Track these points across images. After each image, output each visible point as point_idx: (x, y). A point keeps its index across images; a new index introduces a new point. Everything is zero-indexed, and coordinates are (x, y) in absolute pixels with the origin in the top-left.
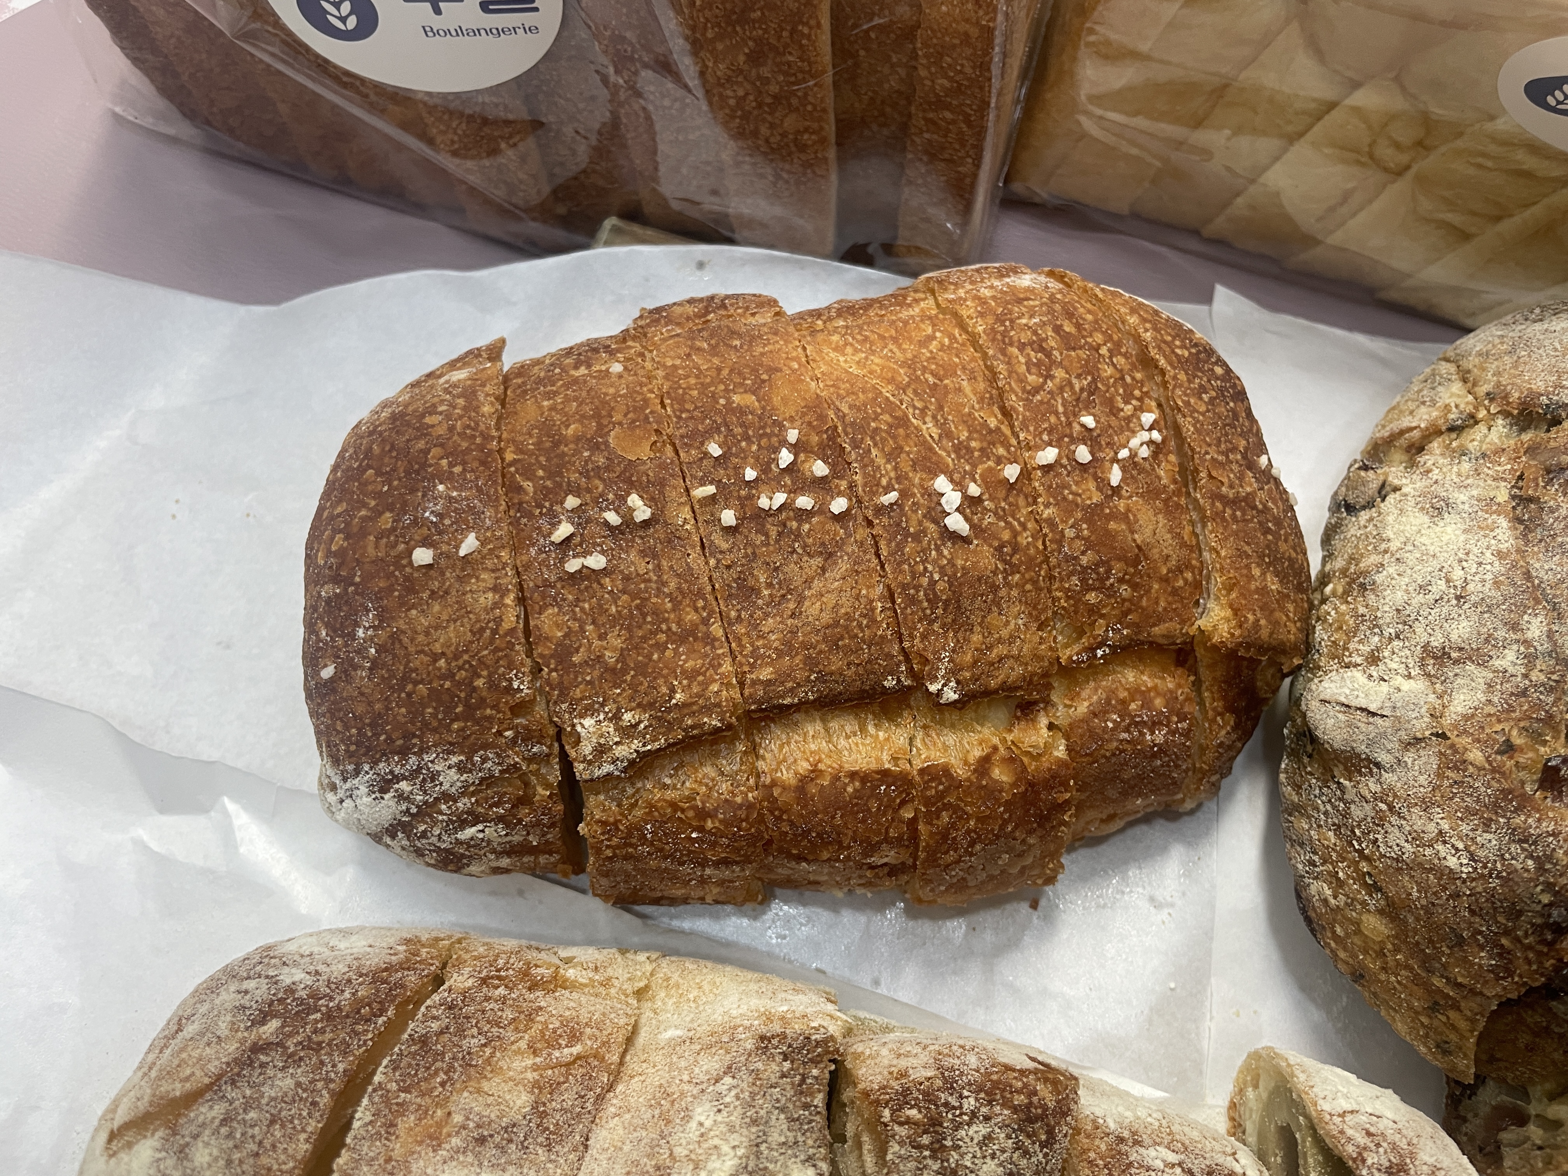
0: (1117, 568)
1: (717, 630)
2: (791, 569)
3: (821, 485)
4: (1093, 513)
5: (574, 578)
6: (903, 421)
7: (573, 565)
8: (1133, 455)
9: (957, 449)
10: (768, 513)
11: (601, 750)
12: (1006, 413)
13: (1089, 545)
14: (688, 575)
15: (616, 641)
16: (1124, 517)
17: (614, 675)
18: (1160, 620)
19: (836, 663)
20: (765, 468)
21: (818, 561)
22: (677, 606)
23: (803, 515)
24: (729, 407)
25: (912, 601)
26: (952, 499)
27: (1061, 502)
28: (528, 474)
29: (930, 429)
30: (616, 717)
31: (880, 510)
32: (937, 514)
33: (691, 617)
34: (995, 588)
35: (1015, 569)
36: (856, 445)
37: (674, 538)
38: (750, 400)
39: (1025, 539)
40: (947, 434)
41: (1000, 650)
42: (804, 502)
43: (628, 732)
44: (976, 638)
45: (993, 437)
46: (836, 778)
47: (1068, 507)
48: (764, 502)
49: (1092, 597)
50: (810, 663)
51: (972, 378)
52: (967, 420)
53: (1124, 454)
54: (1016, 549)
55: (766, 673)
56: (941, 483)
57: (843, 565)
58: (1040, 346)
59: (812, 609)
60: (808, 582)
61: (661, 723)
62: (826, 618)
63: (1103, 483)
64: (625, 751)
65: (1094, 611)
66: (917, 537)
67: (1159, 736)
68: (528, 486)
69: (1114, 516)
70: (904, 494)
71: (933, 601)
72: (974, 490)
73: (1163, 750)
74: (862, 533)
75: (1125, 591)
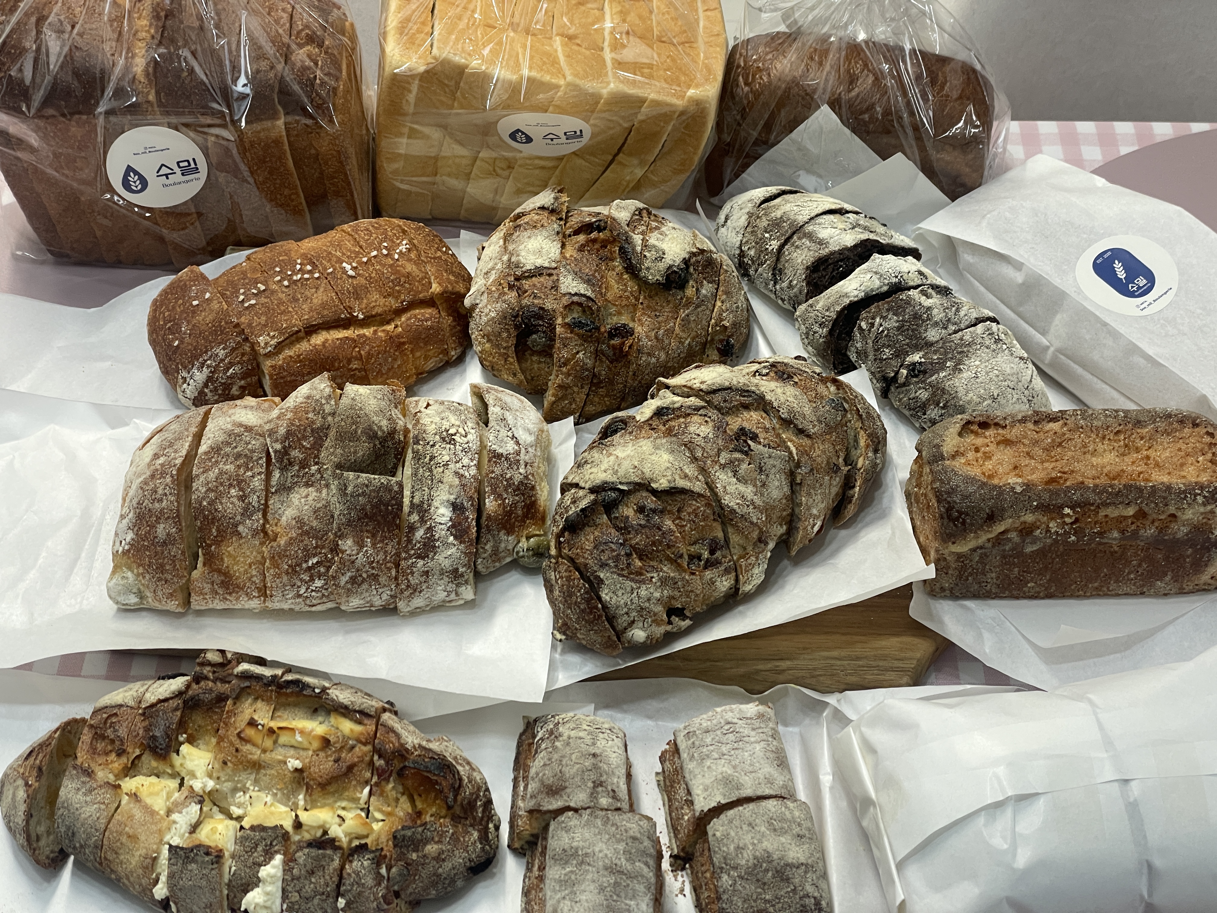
0: (403, 279)
1: (290, 309)
2: (307, 293)
3: (309, 272)
4: (391, 266)
5: (247, 308)
6: (330, 253)
7: (246, 305)
8: (401, 251)
9: (348, 257)
10: (297, 281)
11: (266, 344)
12: (361, 247)
13: (392, 274)
14: (280, 299)
15: (264, 318)
16: (401, 266)
17: (265, 326)
18: (420, 293)
19: (326, 312)
20: (293, 271)
21: (314, 290)
22: (278, 307)
23: (307, 279)
24: (279, 260)
25: (343, 294)
26: (348, 267)
27: (381, 264)
28: (227, 290)
29: (338, 254)
30: (269, 335)
31: (328, 274)
32: (345, 272)
33: (282, 308)
34: (367, 288)
35: (372, 283)
36: (318, 261)
37: (273, 292)
38: (286, 257)
39: (373, 275)
40: (344, 254)
41: (373, 304)
42: (306, 276)
43: (273, 337)
44: (365, 301)
45: (358, 253)
46: (333, 341)
47: (384, 265)
48: (295, 278)
49: (397, 288)
50: (318, 314)
51: (349, 241)
52: (350, 250)
53: (398, 251)
54: (371, 278)
55: (306, 317)
56: (344, 265)
57: (322, 290)
58: (367, 230)
59: (315, 301)
60: (313, 295)
61: (281, 333)
62: (320, 302)
63: (393, 259)
64: (273, 342)
65: (399, 292)
66: (341, 279)
67: (429, 323)
68: (228, 293)
69: (398, 266)
70: (334, 269)
71: (349, 292)
72: (354, 265)
73: (431, 328)
74: (325, 281)
75: (407, 285)
